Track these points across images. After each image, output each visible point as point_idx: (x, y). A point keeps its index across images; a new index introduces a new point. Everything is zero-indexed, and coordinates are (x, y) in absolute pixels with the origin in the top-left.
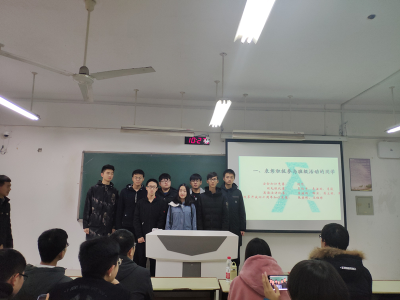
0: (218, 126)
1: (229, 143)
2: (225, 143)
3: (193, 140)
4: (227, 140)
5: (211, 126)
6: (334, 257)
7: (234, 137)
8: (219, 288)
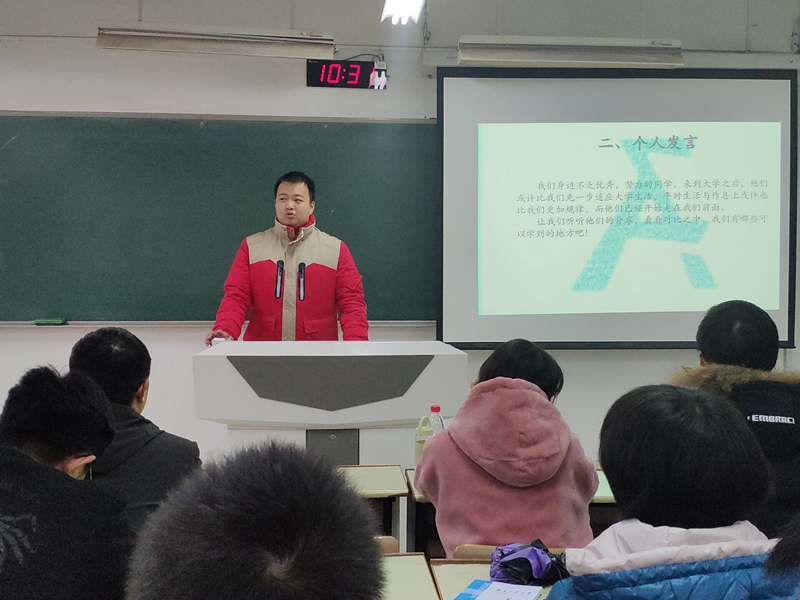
0: (411, 20)
1: (447, 81)
2: (435, 81)
3: (335, 70)
4: (443, 72)
5: (389, 19)
6: (730, 389)
7: (464, 59)
8: (406, 491)
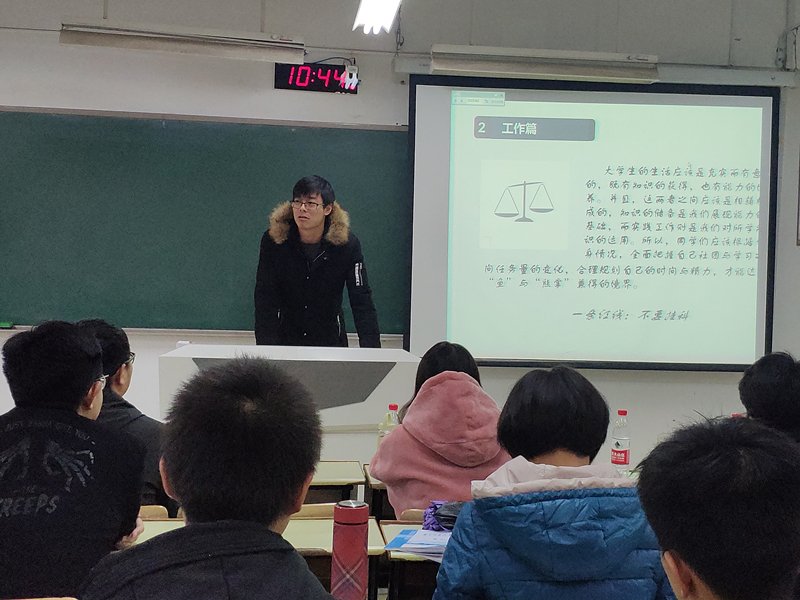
1: (420, 89)
2: (407, 88)
4: (416, 80)
7: (437, 67)
8: (364, 480)
